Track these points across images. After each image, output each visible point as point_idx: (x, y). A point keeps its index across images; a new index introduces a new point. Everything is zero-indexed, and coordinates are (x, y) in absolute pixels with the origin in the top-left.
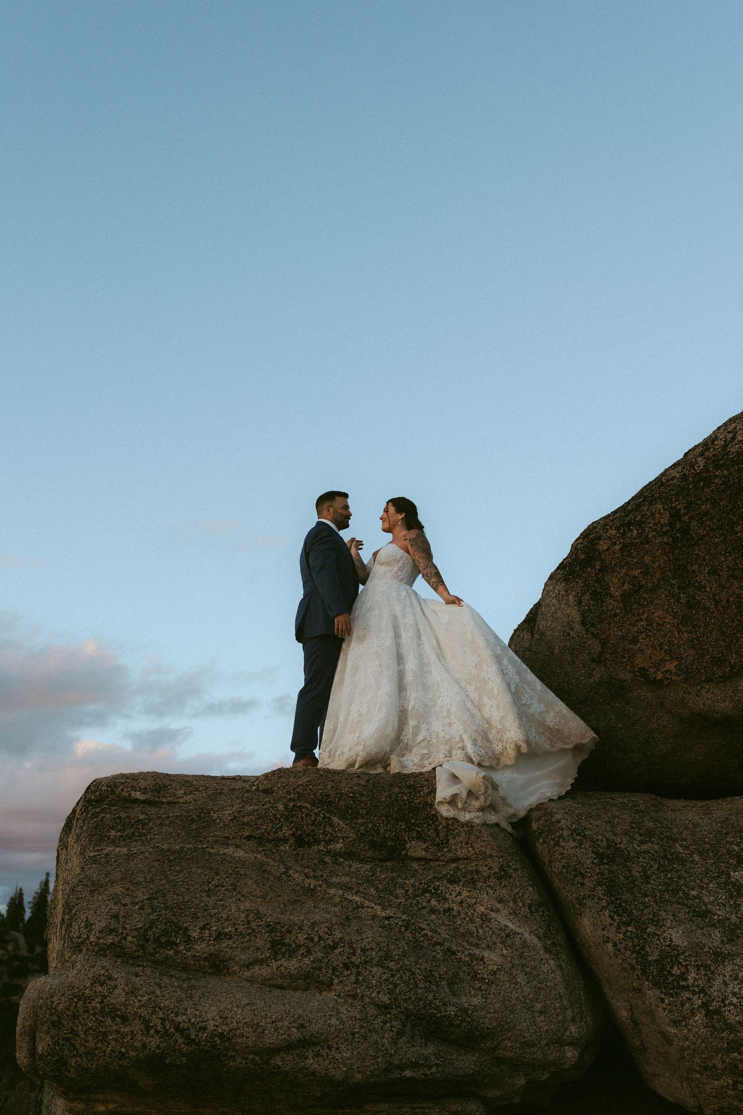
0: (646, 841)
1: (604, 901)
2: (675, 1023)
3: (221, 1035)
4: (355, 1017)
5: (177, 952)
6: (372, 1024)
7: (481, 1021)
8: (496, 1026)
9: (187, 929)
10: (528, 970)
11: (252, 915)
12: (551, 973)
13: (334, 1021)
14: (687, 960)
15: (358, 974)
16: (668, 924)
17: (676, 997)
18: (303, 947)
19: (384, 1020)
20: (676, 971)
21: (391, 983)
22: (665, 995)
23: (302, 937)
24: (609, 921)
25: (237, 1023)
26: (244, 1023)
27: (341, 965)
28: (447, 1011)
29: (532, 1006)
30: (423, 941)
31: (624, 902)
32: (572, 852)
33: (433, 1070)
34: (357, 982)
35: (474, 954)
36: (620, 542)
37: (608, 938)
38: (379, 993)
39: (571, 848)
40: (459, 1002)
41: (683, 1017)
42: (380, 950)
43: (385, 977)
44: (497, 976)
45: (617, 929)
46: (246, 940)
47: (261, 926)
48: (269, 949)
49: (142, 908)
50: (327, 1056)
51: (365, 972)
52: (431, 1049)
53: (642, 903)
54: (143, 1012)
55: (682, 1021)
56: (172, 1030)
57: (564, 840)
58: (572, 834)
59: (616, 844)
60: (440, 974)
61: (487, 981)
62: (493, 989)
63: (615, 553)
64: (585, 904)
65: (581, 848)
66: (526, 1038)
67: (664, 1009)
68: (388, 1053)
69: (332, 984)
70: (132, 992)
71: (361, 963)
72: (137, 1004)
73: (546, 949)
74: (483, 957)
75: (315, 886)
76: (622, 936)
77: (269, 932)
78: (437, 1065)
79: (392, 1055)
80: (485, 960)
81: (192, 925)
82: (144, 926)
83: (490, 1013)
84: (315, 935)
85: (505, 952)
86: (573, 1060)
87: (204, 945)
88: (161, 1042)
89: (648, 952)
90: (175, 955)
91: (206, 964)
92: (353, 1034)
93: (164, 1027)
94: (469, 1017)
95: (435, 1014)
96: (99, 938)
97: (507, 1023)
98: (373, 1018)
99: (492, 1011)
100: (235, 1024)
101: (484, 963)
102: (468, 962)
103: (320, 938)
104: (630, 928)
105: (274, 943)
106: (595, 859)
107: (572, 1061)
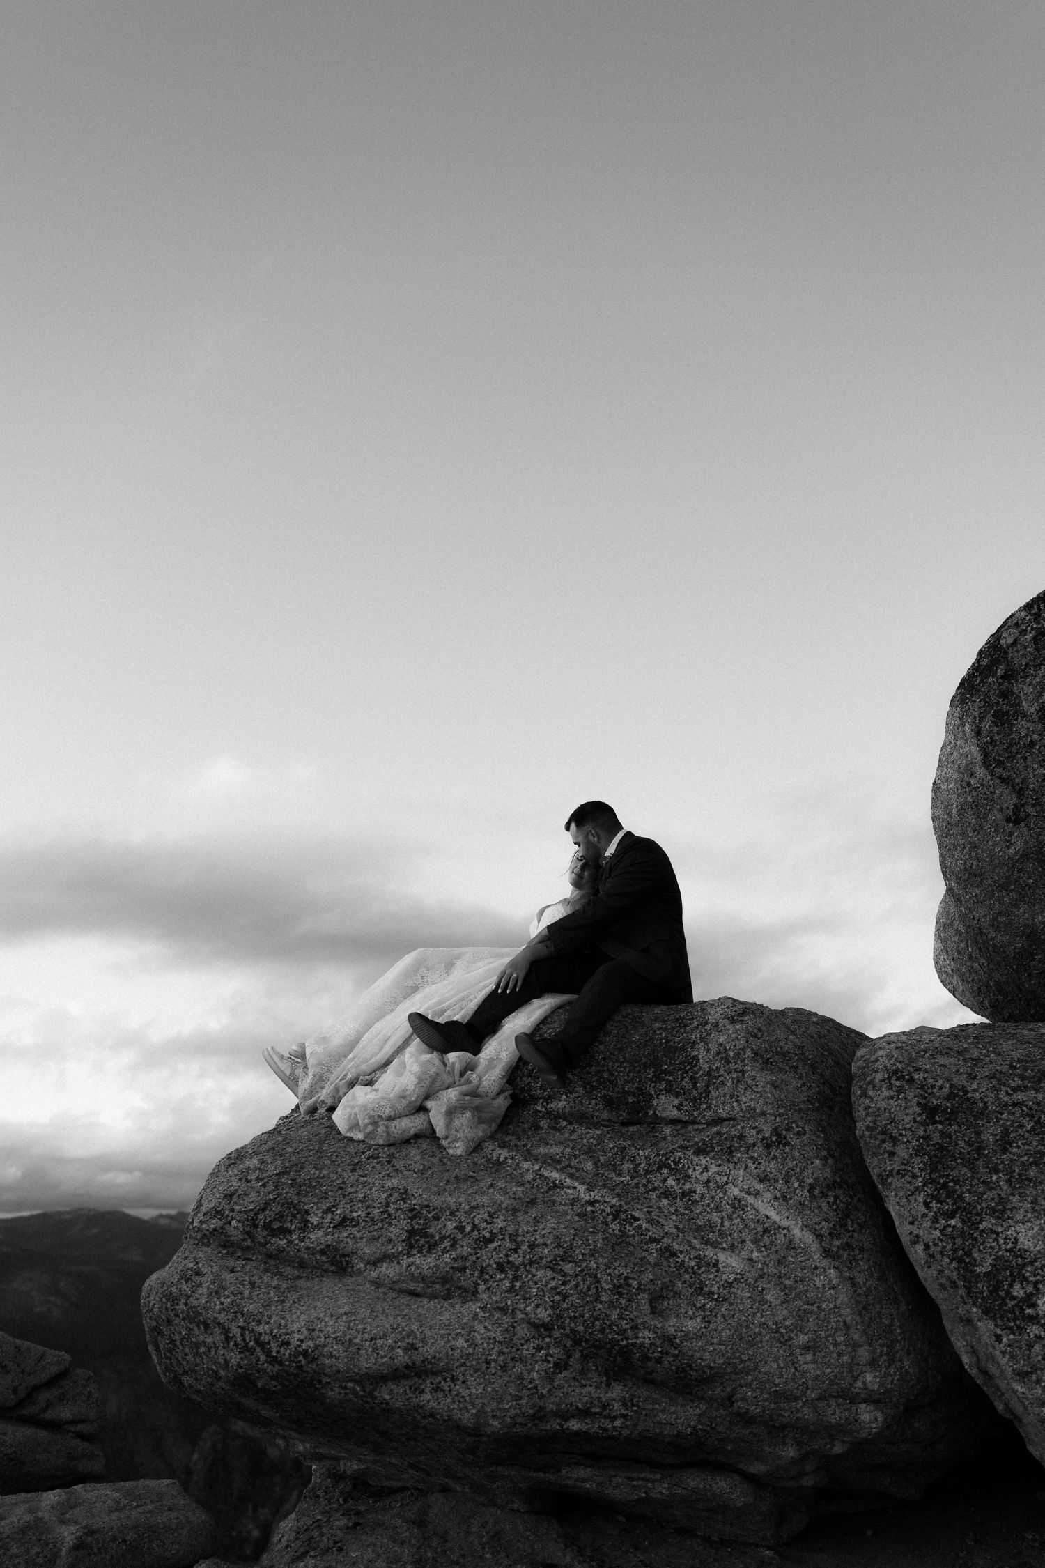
0: (1027, 1087)
1: (920, 1179)
2: (1022, 1376)
3: (305, 1354)
4: (494, 1338)
5: (290, 1242)
6: (518, 1350)
7: (697, 1355)
8: (723, 1364)
9: (307, 1213)
10: (788, 1282)
11: (396, 1195)
12: (830, 1289)
13: (461, 1342)
14: (1038, 1274)
15: (516, 1278)
16: (1019, 1217)
17: (1020, 1334)
18: (448, 1240)
19: (538, 1345)
20: (1018, 1291)
21: (558, 1294)
22: (1002, 1330)
23: (451, 1225)
24: (923, 1209)
25: (325, 1338)
26: (334, 1339)
27: (494, 1266)
28: (637, 1338)
29: (790, 1339)
30: (634, 1236)
31: (952, 1181)
32: (882, 1105)
33: (618, 1423)
34: (511, 1289)
35: (705, 1256)
36: (1032, 629)
37: (917, 1236)
38: (537, 1306)
39: (883, 1100)
40: (659, 1326)
41: (1032, 1368)
42: (559, 1246)
43: (553, 1284)
44: (734, 1290)
45: (933, 1222)
46: (376, 1227)
47: (401, 1209)
48: (403, 1241)
49: (264, 1185)
50: (450, 1391)
51: (526, 1276)
52: (617, 1391)
53: (984, 1182)
54: (222, 1318)
55: (1032, 1373)
56: (252, 1343)
57: (874, 1087)
58: (889, 1078)
59: (966, 1092)
60: (640, 1284)
61: (716, 1297)
62: (723, 1309)
63: (1026, 647)
64: (890, 1184)
65: (898, 1098)
66: (777, 1385)
67: (1003, 1353)
68: (537, 1393)
69: (477, 1292)
70: (217, 1292)
71: (523, 1263)
72: (218, 1307)
73: (827, 1253)
74: (717, 1261)
75: (506, 1158)
76: (938, 1233)
77: (410, 1218)
78: (624, 1416)
79: (543, 1396)
80: (720, 1266)
81: (315, 1207)
82: (255, 1208)
83: (712, 1344)
84: (468, 1223)
85: (755, 1255)
86: (874, 1426)
87: (321, 1233)
88: (242, 1358)
89: (975, 1260)
90: (288, 1246)
91: (324, 1258)
92: (488, 1362)
93: (244, 1340)
94: (676, 1348)
95: (618, 1341)
96: (201, 1222)
97: (742, 1361)
98: (522, 1342)
99: (715, 1341)
100: (323, 1339)
101: (718, 1271)
102: (693, 1267)
103: (474, 1227)
104: (953, 1222)
105: (412, 1233)
106: (920, 1115)
107: (871, 1428)
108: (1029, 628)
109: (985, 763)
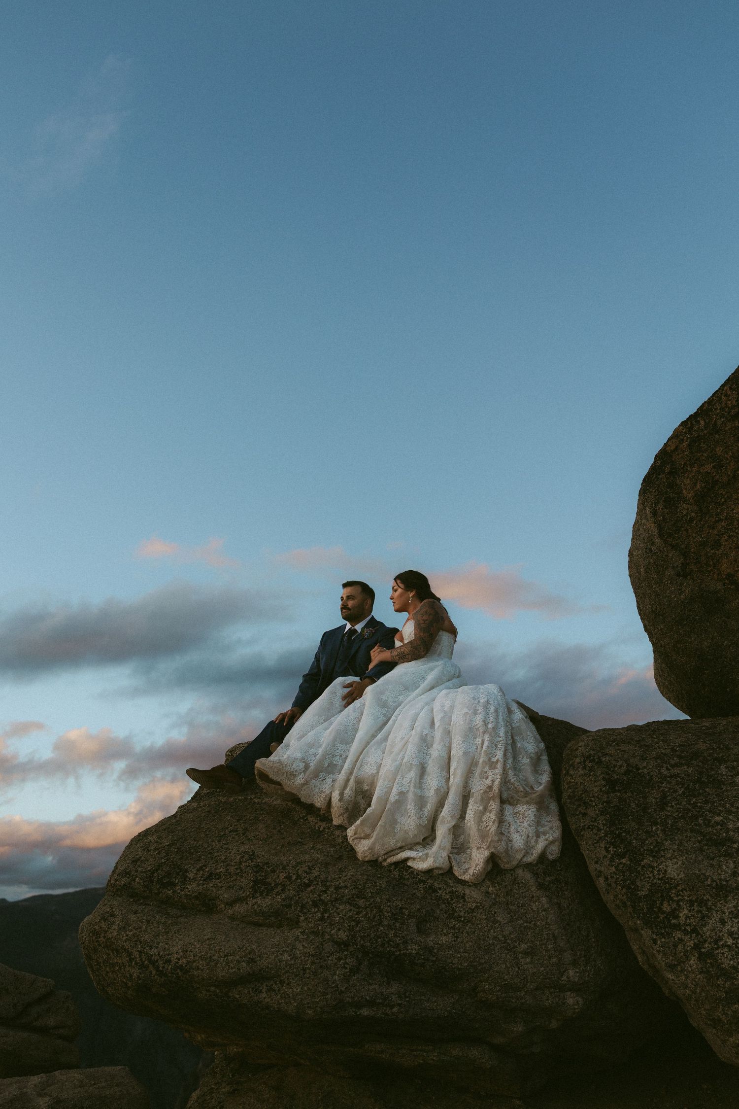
0: (682, 763)
1: (603, 831)
2: (672, 967)
3: (181, 968)
4: (309, 953)
5: (174, 892)
6: (325, 960)
7: (449, 960)
8: (467, 966)
9: (186, 871)
10: (512, 907)
11: (246, 857)
12: (542, 911)
13: (286, 957)
14: (680, 895)
15: (325, 911)
16: (669, 855)
17: (668, 938)
18: (280, 886)
19: (339, 957)
20: (666, 907)
21: (353, 921)
22: (657, 935)
23: (282, 876)
24: (604, 852)
25: (194, 956)
26: (200, 957)
27: (311, 903)
28: (407, 950)
29: (514, 947)
30: (408, 879)
31: (625, 831)
32: (579, 780)
33: (395, 1010)
34: (322, 919)
35: (456, 891)
37: (600, 872)
38: (339, 930)
39: (579, 777)
40: (422, 941)
41: (677, 961)
42: (356, 887)
43: (351, 914)
44: (475, 914)
45: (610, 861)
46: (232, 879)
47: (249, 866)
48: (250, 888)
49: (159, 853)
50: (279, 990)
51: (332, 909)
52: (394, 988)
53: (647, 832)
54: (127, 945)
55: (677, 965)
56: (146, 962)
57: (574, 767)
58: (584, 761)
59: (638, 769)
60: (410, 912)
61: (463, 919)
62: (467, 928)
63: (684, 452)
64: (583, 836)
65: (590, 775)
66: (505, 980)
67: (659, 952)
68: (338, 990)
69: (299, 921)
70: (124, 927)
71: (331, 901)
72: (124, 938)
73: (540, 886)
74: (464, 894)
75: (324, 828)
76: (613, 869)
77: (255, 872)
78: (399, 1005)
79: (342, 992)
80: (466, 898)
81: (192, 867)
82: (152, 869)
83: (459, 952)
84: (294, 874)
85: (491, 889)
86: (576, 1007)
87: (195, 885)
88: (140, 973)
89: (638, 886)
90: (173, 894)
91: (197, 902)
92: (304, 970)
93: (141, 960)
94: (434, 956)
95: (394, 952)
96: (116, 880)
97: (481, 964)
98: (328, 955)
99: (462, 950)
100: (192, 958)
101: (465, 901)
102: (448, 899)
103: (298, 877)
104: (624, 861)
105: (255, 882)
106: (605, 786)
107: (575, 1009)
108: (685, 438)
109: (660, 535)
